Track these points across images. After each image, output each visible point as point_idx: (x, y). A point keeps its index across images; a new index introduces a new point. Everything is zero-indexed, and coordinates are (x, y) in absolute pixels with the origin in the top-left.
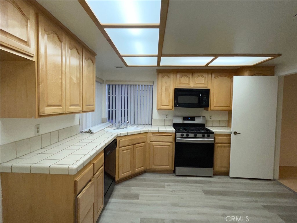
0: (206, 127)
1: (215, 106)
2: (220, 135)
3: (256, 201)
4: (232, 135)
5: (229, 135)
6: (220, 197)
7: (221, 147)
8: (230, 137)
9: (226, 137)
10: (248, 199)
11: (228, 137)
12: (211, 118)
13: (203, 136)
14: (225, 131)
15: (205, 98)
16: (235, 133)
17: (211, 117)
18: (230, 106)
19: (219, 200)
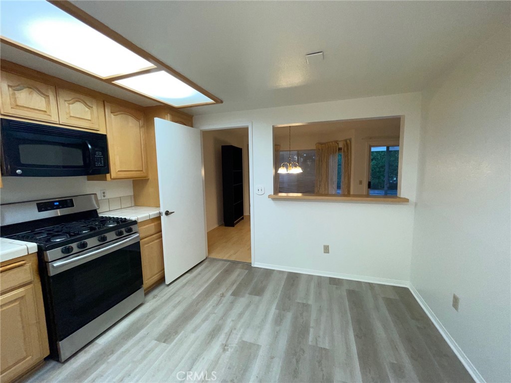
0: (100, 215)
1: (119, 171)
2: (145, 222)
3: (223, 295)
4: (163, 218)
5: (158, 218)
6: (190, 326)
7: (148, 243)
8: (159, 222)
9: (153, 224)
10: (214, 299)
11: (156, 223)
12: (104, 196)
13: (120, 234)
14: (151, 214)
15: (99, 154)
16: (167, 213)
17: (104, 193)
18: (143, 169)
19: (194, 331)
